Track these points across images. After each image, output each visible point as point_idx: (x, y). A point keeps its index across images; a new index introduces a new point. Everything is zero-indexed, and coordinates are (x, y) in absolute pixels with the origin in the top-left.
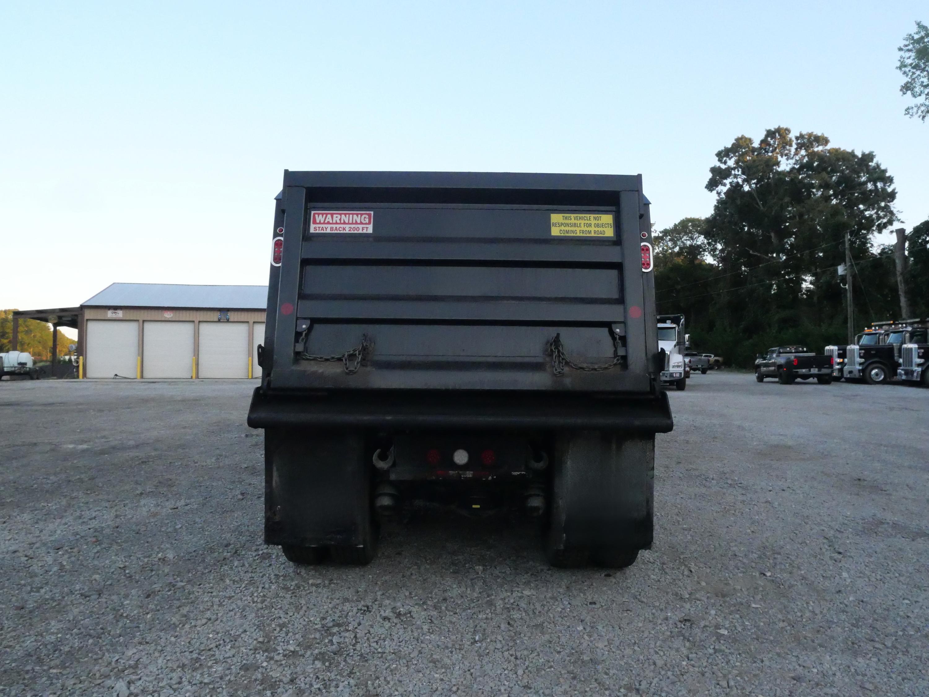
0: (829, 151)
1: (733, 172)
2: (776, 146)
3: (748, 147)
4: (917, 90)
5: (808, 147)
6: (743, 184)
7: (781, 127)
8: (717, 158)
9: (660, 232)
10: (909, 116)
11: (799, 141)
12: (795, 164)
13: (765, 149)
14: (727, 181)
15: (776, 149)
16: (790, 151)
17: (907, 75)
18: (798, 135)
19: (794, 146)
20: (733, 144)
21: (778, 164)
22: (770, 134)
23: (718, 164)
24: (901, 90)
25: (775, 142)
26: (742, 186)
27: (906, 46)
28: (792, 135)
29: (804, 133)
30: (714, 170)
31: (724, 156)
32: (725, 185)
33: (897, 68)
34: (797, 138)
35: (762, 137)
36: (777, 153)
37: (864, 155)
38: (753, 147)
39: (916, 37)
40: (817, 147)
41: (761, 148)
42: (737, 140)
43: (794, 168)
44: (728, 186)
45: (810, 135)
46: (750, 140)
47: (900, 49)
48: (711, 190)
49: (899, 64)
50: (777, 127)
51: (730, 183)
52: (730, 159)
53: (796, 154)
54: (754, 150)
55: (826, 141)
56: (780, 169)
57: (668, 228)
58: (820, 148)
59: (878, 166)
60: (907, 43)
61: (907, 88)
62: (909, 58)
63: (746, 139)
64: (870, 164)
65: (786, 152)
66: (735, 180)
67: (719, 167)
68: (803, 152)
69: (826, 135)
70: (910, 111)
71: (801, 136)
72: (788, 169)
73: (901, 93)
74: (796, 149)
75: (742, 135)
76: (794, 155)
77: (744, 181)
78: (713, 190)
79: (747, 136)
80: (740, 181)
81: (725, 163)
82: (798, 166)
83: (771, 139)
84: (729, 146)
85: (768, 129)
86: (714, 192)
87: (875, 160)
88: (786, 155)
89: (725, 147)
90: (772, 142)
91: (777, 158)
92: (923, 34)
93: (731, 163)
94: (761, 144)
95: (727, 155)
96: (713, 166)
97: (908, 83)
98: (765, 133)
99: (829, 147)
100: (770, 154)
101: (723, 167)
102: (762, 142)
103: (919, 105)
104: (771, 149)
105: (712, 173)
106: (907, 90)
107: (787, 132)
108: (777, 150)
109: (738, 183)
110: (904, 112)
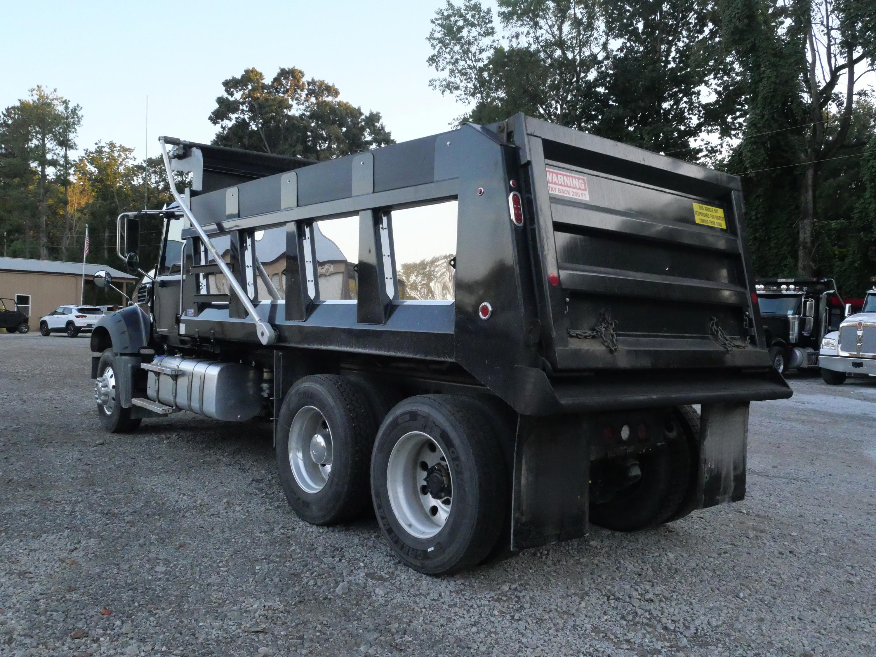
0: (339, 104)
1: (241, 107)
2: (288, 87)
3: (258, 83)
4: (441, 64)
5: (318, 95)
6: (250, 122)
7: (296, 68)
8: (224, 88)
9: (144, 161)
10: (432, 87)
11: (310, 87)
12: (304, 110)
13: (276, 89)
14: (234, 116)
15: (287, 91)
16: (300, 95)
17: (434, 49)
18: (310, 80)
19: (306, 92)
20: (243, 76)
21: (290, 107)
22: (284, 73)
23: (226, 95)
24: (428, 61)
25: (287, 83)
26: (248, 124)
27: (436, 19)
28: (305, 79)
29: (316, 79)
30: (221, 101)
31: (232, 87)
32: (230, 120)
33: (427, 39)
34: (309, 84)
35: (275, 75)
36: (289, 96)
37: (372, 114)
38: (263, 84)
39: (446, 13)
40: (327, 96)
41: (272, 86)
42: (247, 71)
43: (303, 114)
44: (234, 121)
45: (322, 83)
46: (261, 75)
47: (432, 22)
48: (215, 122)
49: (428, 36)
50: (291, 67)
51: (236, 118)
52: (237, 92)
53: (306, 100)
54: (264, 87)
55: (336, 93)
56: (290, 113)
57: (154, 157)
58: (330, 99)
59: (383, 128)
60: (438, 17)
61: (432, 60)
62: (439, 32)
63: (257, 72)
64: (376, 124)
65: (297, 96)
66: (242, 116)
67: (227, 98)
68: (313, 100)
69: (336, 87)
70: (434, 83)
71: (312, 83)
72: (297, 115)
73: (428, 64)
74: (307, 95)
75: (253, 68)
76: (305, 101)
77: (251, 118)
78: (218, 123)
79: (258, 69)
80: (246, 117)
81: (232, 95)
82: (308, 113)
83: (284, 79)
84: (238, 77)
85: (282, 67)
86: (218, 126)
87: (381, 121)
88: (297, 99)
89: (233, 77)
90: (284, 82)
91: (287, 100)
92: (450, 12)
93: (238, 95)
94: (273, 83)
95: (235, 87)
96: (220, 96)
97: (434, 55)
98: (279, 71)
99: (338, 99)
100: (282, 95)
101: (231, 99)
102: (275, 80)
103: (441, 79)
104: (282, 90)
105: (218, 104)
106: (433, 63)
107: (300, 75)
108: (290, 93)
109: (244, 120)
110: (428, 83)
